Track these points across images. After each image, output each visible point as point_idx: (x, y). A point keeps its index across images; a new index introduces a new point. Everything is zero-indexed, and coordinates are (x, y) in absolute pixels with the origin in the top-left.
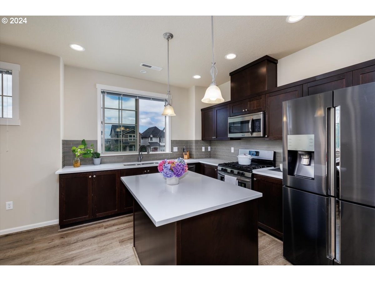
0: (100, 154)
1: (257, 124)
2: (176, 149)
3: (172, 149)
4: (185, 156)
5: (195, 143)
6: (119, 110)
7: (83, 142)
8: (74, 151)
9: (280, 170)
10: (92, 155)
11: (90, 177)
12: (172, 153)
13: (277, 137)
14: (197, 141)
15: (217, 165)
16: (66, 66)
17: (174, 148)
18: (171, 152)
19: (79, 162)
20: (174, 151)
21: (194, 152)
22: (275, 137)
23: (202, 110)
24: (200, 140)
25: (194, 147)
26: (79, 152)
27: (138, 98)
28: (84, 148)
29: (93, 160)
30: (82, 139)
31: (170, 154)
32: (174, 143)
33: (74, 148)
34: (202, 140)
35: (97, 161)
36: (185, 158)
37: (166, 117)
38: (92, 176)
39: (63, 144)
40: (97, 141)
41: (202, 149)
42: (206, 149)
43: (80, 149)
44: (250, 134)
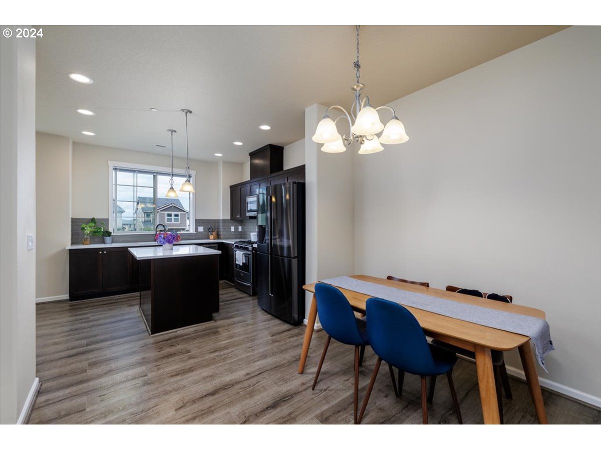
0: (111, 233)
2: (201, 229)
3: (197, 229)
4: (211, 236)
5: (223, 222)
6: (134, 186)
7: (93, 220)
8: (83, 229)
10: (102, 233)
11: (101, 252)
12: (196, 233)
14: (224, 221)
15: (233, 243)
16: (74, 143)
17: (199, 227)
19: (89, 239)
20: (199, 231)
21: (222, 232)
23: (231, 187)
24: (229, 219)
25: (221, 227)
26: (88, 230)
27: (155, 174)
28: (94, 226)
29: (103, 239)
30: (91, 217)
31: (194, 234)
32: (198, 222)
33: (84, 225)
34: (231, 219)
35: (108, 239)
36: (210, 238)
37: (190, 193)
38: (103, 252)
39: (72, 222)
40: (108, 219)
41: (231, 228)
42: (236, 229)
43: (90, 227)
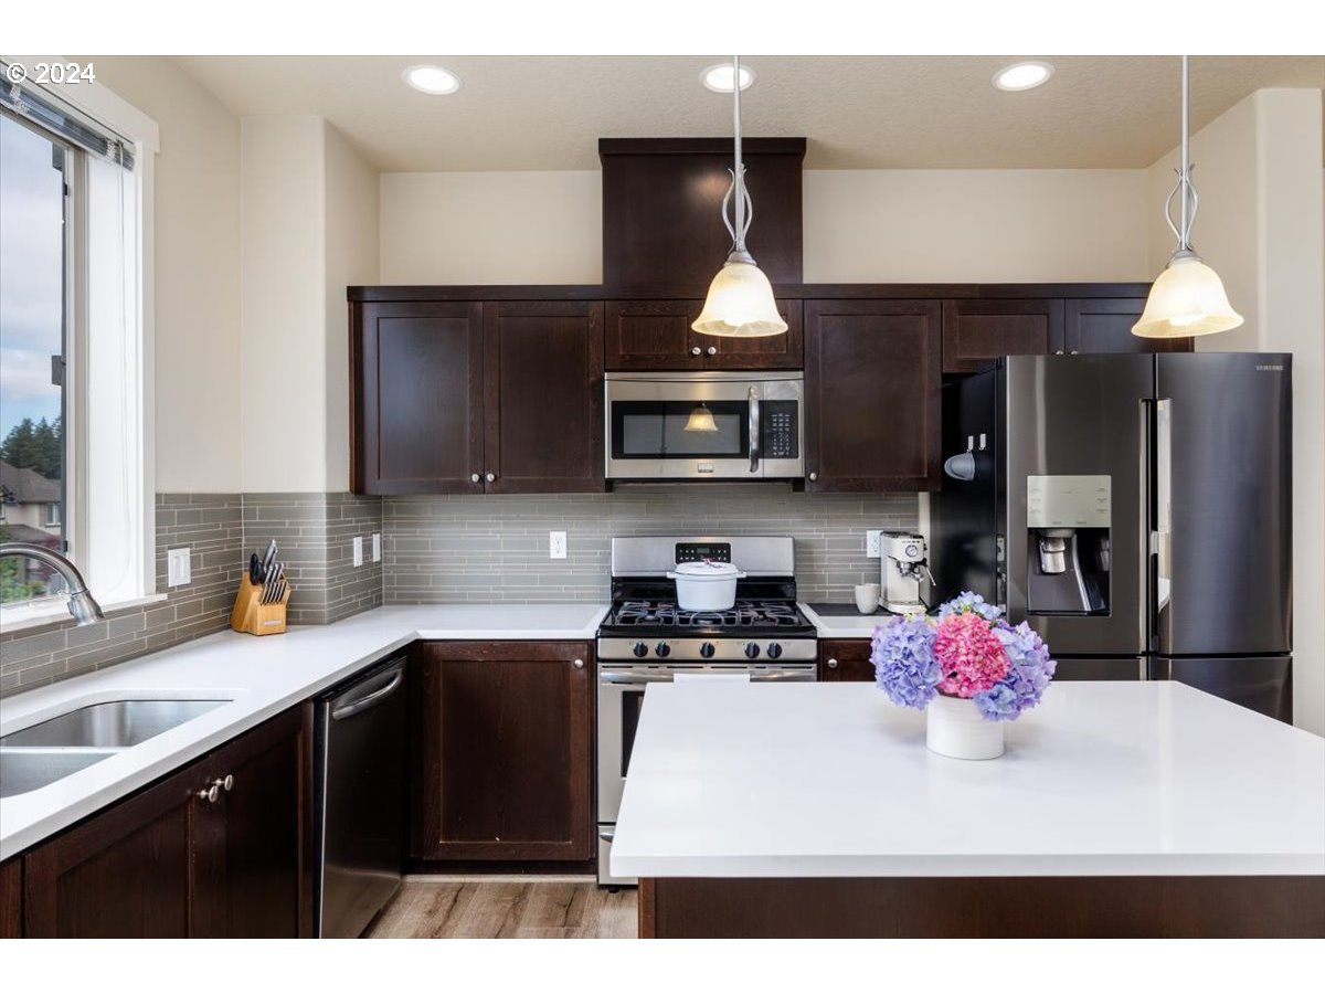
1: (778, 422)
2: (180, 567)
3: (161, 569)
5: (327, 515)
9: (858, 610)
12: (164, 597)
13: (855, 480)
18: (159, 589)
20: (170, 584)
22: (847, 480)
24: (346, 493)
32: (171, 518)
42: (367, 550)
44: (747, 463)
